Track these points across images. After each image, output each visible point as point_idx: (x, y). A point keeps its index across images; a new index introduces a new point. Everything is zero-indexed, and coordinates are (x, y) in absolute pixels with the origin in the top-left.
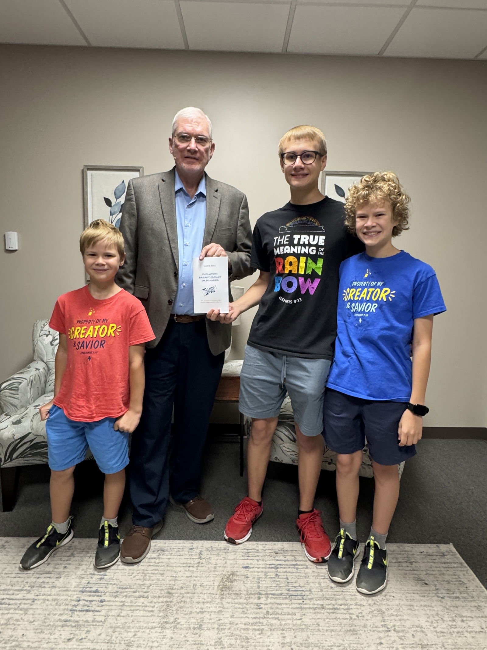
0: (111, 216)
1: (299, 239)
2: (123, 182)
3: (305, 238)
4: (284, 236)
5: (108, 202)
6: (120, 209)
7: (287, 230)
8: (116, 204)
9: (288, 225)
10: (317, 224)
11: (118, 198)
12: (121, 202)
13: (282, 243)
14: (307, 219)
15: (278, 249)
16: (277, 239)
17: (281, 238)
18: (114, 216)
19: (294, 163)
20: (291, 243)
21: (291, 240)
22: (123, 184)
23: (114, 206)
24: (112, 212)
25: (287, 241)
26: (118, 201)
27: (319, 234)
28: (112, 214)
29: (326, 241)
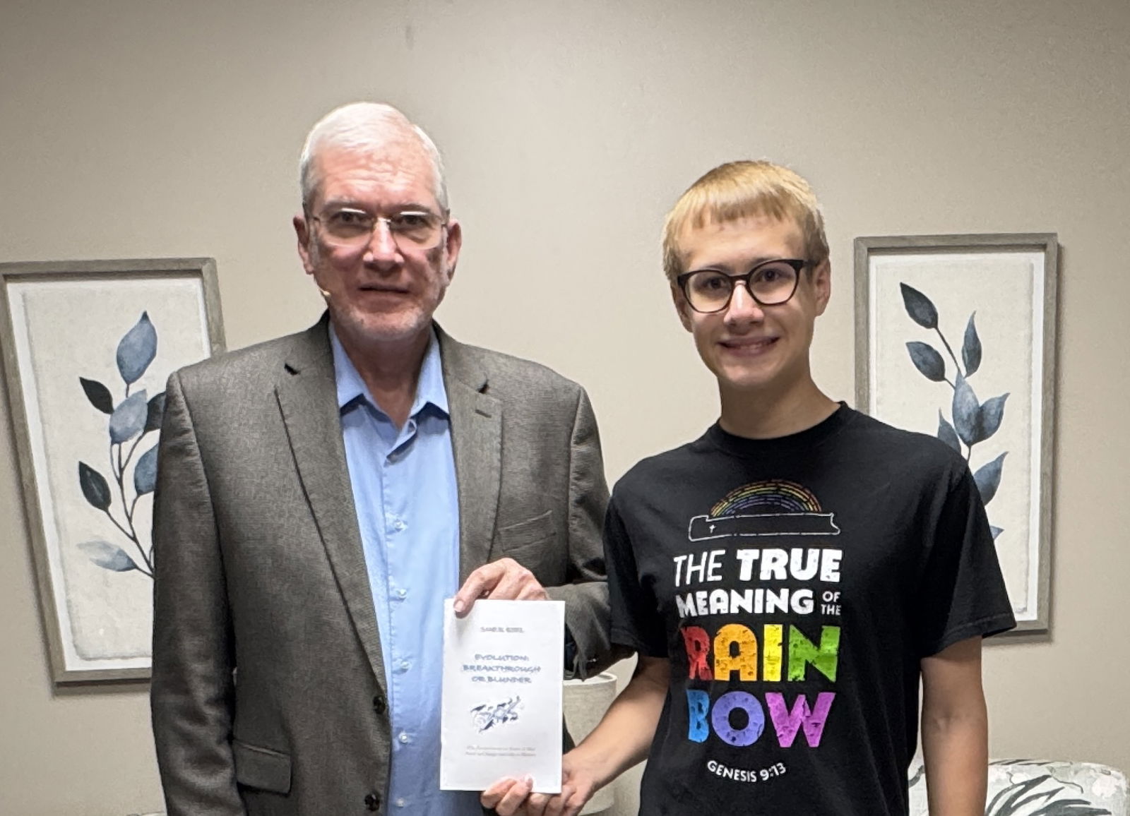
0: (116, 446)
1: (757, 565)
2: (145, 316)
3: (774, 560)
4: (705, 555)
5: (98, 395)
6: (144, 418)
7: (715, 532)
8: (129, 402)
9: (717, 511)
10: (812, 508)
11: (134, 380)
12: (144, 392)
13: (701, 579)
14: (779, 489)
15: (690, 596)
16: (685, 563)
17: (697, 562)
18: (126, 446)
19: (727, 305)
20: (731, 580)
21: (730, 567)
22: (146, 325)
23: (121, 407)
24: (118, 429)
25: (715, 572)
26: (135, 388)
27: (822, 544)
28: (116, 439)
29: (844, 566)
